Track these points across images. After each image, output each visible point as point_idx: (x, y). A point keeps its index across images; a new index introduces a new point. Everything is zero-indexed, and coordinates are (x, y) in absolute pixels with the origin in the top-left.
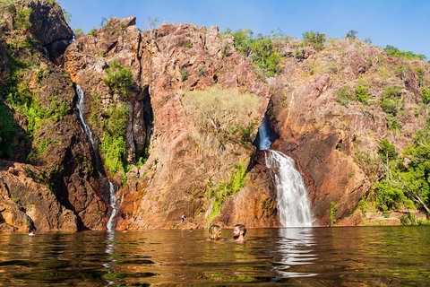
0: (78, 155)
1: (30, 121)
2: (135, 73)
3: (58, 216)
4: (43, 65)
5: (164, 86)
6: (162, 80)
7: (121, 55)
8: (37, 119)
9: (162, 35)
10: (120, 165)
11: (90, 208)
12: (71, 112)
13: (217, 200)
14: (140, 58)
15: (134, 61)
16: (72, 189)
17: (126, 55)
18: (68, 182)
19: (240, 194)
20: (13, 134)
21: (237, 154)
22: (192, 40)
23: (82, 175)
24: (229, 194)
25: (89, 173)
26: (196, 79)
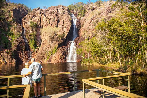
0: (21, 46)
1: (12, 39)
2: (39, 23)
3: (11, 61)
4: (16, 25)
5: (46, 25)
6: (45, 24)
7: (35, 19)
8: (14, 38)
9: (48, 11)
10: (34, 47)
11: (24, 58)
12: (21, 36)
13: (48, 56)
14: (40, 19)
15: (38, 20)
16: (20, 54)
17: (37, 19)
18: (19, 52)
19: (55, 54)
20: (8, 43)
21: (55, 44)
22: (54, 11)
23: (22, 50)
24: (51, 54)
25: (24, 50)
26: (52, 23)
